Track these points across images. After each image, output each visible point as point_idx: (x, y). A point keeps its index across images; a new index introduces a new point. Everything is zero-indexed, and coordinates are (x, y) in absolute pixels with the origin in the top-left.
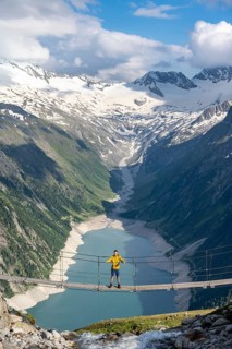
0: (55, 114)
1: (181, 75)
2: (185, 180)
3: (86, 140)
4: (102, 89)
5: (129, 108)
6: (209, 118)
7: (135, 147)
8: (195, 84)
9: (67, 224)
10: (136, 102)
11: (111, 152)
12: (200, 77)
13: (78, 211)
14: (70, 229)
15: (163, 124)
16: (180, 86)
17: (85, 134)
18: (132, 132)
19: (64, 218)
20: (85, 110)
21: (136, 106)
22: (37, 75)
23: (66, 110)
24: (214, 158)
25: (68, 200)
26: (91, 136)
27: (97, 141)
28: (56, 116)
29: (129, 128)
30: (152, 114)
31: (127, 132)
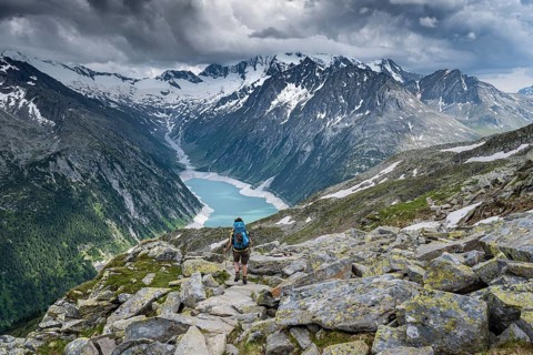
1: (190, 73)
5: (158, 97)
6: (224, 104)
7: (171, 125)
8: (201, 79)
10: (162, 93)
12: (204, 74)
16: (190, 81)
18: (164, 115)
20: (127, 99)
21: (163, 96)
22: (84, 74)
23: (116, 100)
24: (255, 131)
27: (145, 122)
28: (113, 105)
29: (163, 112)
30: (176, 102)
31: (161, 115)
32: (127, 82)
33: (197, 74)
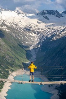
0: (4, 26)
1: (57, 12)
2: (57, 55)
3: (17, 38)
4: (24, 17)
5: (35, 25)
7: (37, 41)
8: (63, 15)
9: (7, 72)
10: (38, 22)
11: (27, 43)
12: (65, 12)
13: (12, 67)
14: (9, 74)
15: (49, 32)
16: (56, 16)
17: (16, 35)
18: (36, 35)
19: (6, 70)
20: (16, 25)
21: (38, 24)
23: (9, 25)
25: (8, 62)
26: (19, 36)
27: (21, 38)
28: (4, 27)
29: (35, 33)
30: (44, 27)
31: (34, 35)
32: (20, 15)
33: (61, 13)
